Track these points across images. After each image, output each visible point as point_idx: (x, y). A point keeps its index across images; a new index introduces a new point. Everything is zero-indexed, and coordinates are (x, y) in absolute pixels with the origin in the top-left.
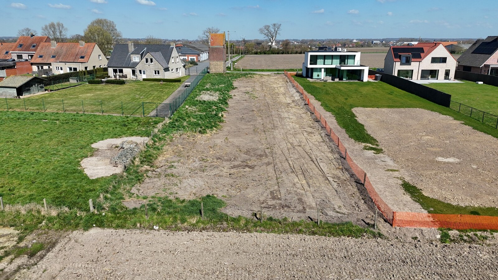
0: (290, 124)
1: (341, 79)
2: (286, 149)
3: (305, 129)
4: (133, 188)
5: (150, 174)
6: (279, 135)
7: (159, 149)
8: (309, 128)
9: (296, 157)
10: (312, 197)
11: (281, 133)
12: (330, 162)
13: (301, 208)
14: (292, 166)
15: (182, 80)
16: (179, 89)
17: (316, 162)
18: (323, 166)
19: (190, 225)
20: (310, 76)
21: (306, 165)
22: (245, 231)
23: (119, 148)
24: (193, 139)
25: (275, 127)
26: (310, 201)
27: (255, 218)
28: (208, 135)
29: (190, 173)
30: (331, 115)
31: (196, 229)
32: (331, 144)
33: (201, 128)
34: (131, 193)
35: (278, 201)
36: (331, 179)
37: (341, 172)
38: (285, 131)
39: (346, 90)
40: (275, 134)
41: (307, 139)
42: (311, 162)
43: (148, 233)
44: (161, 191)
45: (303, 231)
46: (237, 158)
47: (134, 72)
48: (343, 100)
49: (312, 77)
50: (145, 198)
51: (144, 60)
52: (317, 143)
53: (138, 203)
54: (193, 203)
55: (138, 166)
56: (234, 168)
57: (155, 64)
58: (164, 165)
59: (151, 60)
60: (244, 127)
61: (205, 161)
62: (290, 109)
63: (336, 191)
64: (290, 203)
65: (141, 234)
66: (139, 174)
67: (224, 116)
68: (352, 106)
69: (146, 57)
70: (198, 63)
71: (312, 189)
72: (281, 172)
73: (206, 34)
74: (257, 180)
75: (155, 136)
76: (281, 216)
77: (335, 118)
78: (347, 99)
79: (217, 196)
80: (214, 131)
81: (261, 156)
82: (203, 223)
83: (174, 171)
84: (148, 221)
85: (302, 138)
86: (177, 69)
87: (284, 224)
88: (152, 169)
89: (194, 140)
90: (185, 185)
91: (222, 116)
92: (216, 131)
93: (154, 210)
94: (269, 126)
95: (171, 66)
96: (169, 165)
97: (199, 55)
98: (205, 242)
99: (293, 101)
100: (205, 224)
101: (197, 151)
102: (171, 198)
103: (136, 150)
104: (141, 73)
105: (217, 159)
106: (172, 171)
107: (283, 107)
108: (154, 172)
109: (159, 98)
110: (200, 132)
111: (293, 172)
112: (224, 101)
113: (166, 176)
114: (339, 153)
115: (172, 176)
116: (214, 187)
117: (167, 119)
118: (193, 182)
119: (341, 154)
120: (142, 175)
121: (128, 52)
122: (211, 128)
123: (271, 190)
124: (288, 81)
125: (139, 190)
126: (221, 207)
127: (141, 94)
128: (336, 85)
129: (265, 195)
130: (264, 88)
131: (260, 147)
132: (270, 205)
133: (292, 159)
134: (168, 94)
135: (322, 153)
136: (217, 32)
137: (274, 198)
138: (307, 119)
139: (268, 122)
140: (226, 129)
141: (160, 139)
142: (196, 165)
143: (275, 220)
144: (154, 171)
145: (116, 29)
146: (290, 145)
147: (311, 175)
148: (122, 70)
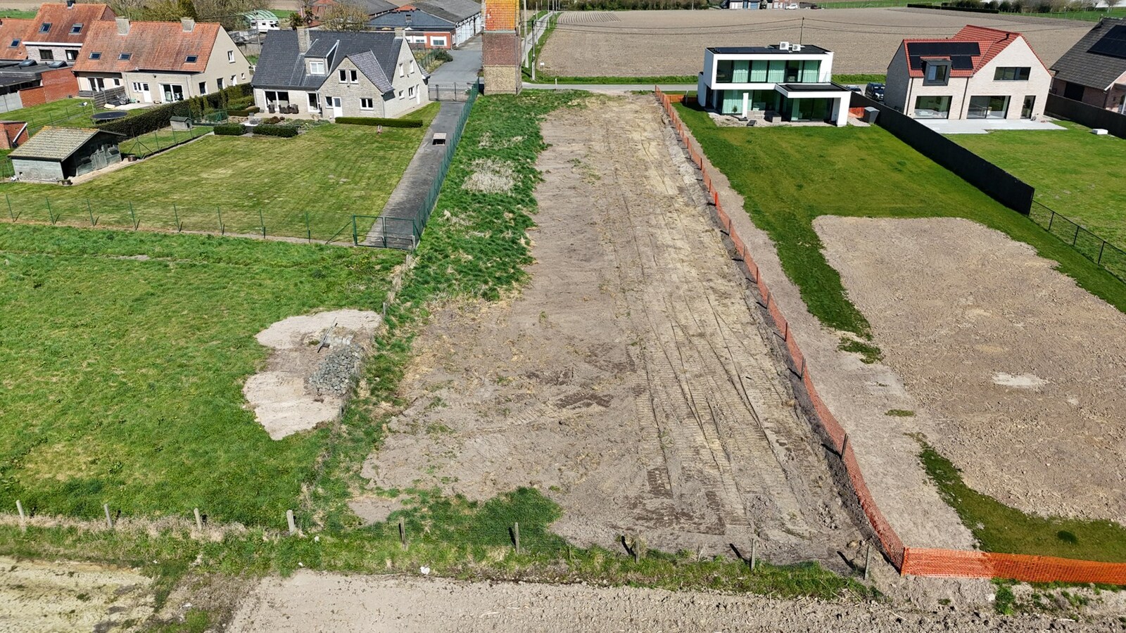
0: (679, 265)
1: (786, 117)
2: (672, 345)
3: (711, 284)
4: (366, 464)
5: (394, 422)
6: (655, 302)
7: (403, 349)
8: (720, 281)
9: (697, 369)
10: (734, 490)
11: (660, 297)
12: (768, 385)
13: (714, 519)
14: (689, 397)
15: (425, 120)
16: (421, 150)
17: (739, 386)
18: (754, 398)
19: (492, 566)
21: (718, 395)
22: (605, 582)
23: (319, 346)
24: (472, 316)
25: (645, 278)
26: (733, 500)
27: (621, 549)
28: (503, 304)
29: (477, 420)
30: (767, 240)
31: (506, 573)
32: (770, 330)
33: (486, 282)
34: (363, 479)
35: (665, 500)
36: (772, 437)
37: (793, 414)
38: (669, 290)
39: (797, 155)
40: (646, 297)
41: (716, 314)
42: (729, 386)
44: (423, 474)
45: (722, 583)
46: (570, 374)
47: (312, 99)
48: (793, 191)
50: (394, 493)
52: (739, 326)
53: (380, 504)
54: (493, 509)
55: (366, 402)
56: (569, 404)
57: (362, 84)
58: (421, 397)
60: (578, 276)
61: (505, 382)
62: (675, 215)
63: (784, 470)
64: (691, 505)
66: (372, 424)
67: (532, 243)
68: (813, 212)
70: (453, 53)
71: (734, 466)
72: (667, 416)
74: (619, 440)
76: (675, 542)
77: (775, 250)
78: (800, 187)
79: (541, 487)
80: (515, 293)
81: (620, 367)
82: (519, 560)
83: (443, 415)
84: (407, 555)
85: (707, 307)
86: (411, 89)
87: (682, 565)
88: (397, 408)
89: (474, 319)
90: (472, 453)
91: (527, 244)
92: (520, 291)
93: (417, 528)
94: (632, 274)
95: (398, 84)
96: (431, 395)
97: (453, 32)
98: (528, 611)
99: (681, 191)
100: (523, 565)
101: (484, 354)
102: (447, 492)
104: (330, 104)
105: (529, 377)
106: (439, 416)
107: (659, 210)
108: (402, 418)
110: (485, 295)
111: (691, 415)
112: (527, 193)
113: (428, 432)
114: (788, 360)
115: (443, 429)
116: (532, 460)
117: (409, 257)
118: (487, 447)
119: (791, 362)
120: (379, 429)
123: (649, 468)
125: (376, 467)
126: (550, 520)
127: (339, 169)
128: (775, 138)
129: (638, 482)
130: (613, 146)
131: (617, 341)
132: (650, 511)
133: (688, 375)
135: (751, 359)
137: (657, 491)
138: (715, 250)
140: (539, 283)
141: (403, 319)
142: (487, 395)
143: (665, 556)
144: (401, 413)
146: (680, 333)
147: (731, 423)
148: (287, 93)
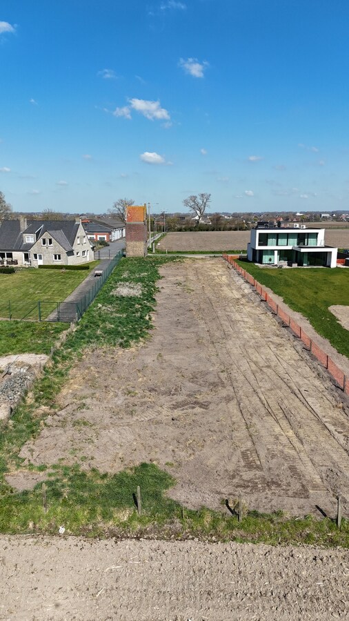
0: (247, 330)
1: (300, 264)
2: (249, 372)
3: (270, 339)
4: (24, 449)
5: (49, 420)
6: (234, 349)
7: (62, 375)
8: (275, 338)
9: (268, 386)
10: (310, 464)
11: (237, 346)
12: (320, 395)
13: (298, 486)
14: (266, 403)
15: (91, 267)
16: (87, 279)
17: (300, 396)
18: (313, 403)
19: (118, 526)
20: (257, 260)
21: (286, 402)
22: (214, 538)
23: (4, 373)
24: (112, 356)
25: (226, 336)
26: (311, 473)
27: (226, 510)
28: (133, 349)
29: (111, 418)
30: (302, 316)
31: (129, 532)
32: (315, 363)
33: (122, 338)
34: (19, 458)
35: (257, 472)
36: (332, 428)
37: (343, 413)
38: (243, 342)
39: (311, 280)
40: (228, 346)
41: (276, 355)
42: (293, 396)
43: (47, 543)
44: (67, 454)
45: (314, 539)
46: (179, 389)
47: (27, 257)
48: (312, 294)
49: (261, 262)
50: (42, 468)
51: (41, 240)
52: (293, 361)
53: (30, 477)
54: (120, 479)
55: (31, 406)
56: (178, 407)
57: (55, 246)
58: (71, 404)
59: (50, 241)
60: (182, 335)
61: (133, 394)
62: (241, 307)
63: (346, 450)
64: (278, 475)
65: (35, 547)
66: (33, 421)
67: (153, 319)
68: (328, 304)
69: (43, 237)
70: (109, 243)
71: (307, 447)
72: (251, 415)
73: (117, 206)
74: (217, 430)
75: (56, 353)
76: (270, 504)
77: (308, 322)
78: (316, 293)
79: (158, 463)
80: (141, 344)
81: (215, 385)
82: (140, 521)
83: (86, 414)
84: (47, 517)
85: (269, 352)
86: (84, 252)
87: (278, 523)
88: (53, 410)
89: (113, 358)
90: (105, 440)
91: (150, 319)
92: (144, 343)
93: (57, 494)
94: (218, 334)
95: (76, 248)
96: (79, 402)
97: (110, 233)
98: (148, 566)
99: (243, 296)
100: (144, 524)
101: (119, 378)
102: (84, 467)
103: (29, 377)
104: (36, 258)
105: (150, 391)
106: (83, 415)
107: (231, 305)
108: (55, 417)
109: (62, 293)
110: (121, 345)
111: (269, 414)
112: (149, 296)
113: (74, 425)
114: (331, 380)
115: (85, 424)
116: (152, 444)
117: (73, 325)
118: (118, 436)
119: (334, 381)
120: (37, 424)
121: (19, 230)
122: (137, 338)
123: (242, 450)
124: (231, 267)
125: (32, 451)
126: (167, 487)
127: (36, 287)
128: (296, 273)
129: (234, 459)
130: (200, 277)
131: (211, 369)
132: (246, 481)
133: (262, 390)
134: (73, 287)
135: (305, 380)
136: (132, 204)
137: (250, 466)
138: (269, 323)
139: (215, 328)
140: (157, 339)
141: (64, 358)
142: (119, 402)
143: (263, 515)
144: (55, 414)
145: (4, 201)
146: (254, 365)
147: (299, 419)
148: (11, 254)
